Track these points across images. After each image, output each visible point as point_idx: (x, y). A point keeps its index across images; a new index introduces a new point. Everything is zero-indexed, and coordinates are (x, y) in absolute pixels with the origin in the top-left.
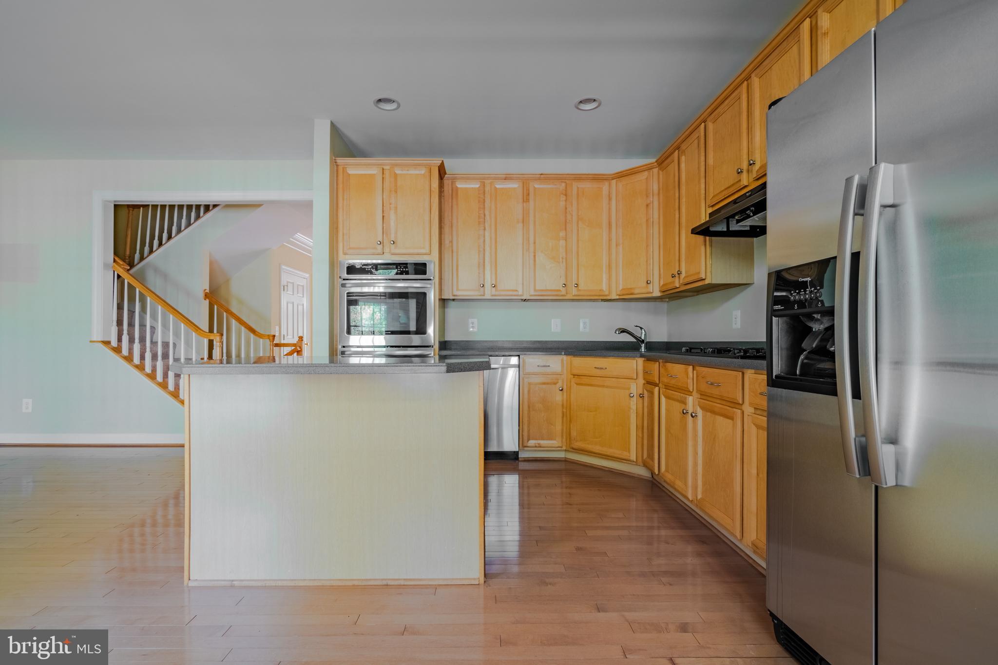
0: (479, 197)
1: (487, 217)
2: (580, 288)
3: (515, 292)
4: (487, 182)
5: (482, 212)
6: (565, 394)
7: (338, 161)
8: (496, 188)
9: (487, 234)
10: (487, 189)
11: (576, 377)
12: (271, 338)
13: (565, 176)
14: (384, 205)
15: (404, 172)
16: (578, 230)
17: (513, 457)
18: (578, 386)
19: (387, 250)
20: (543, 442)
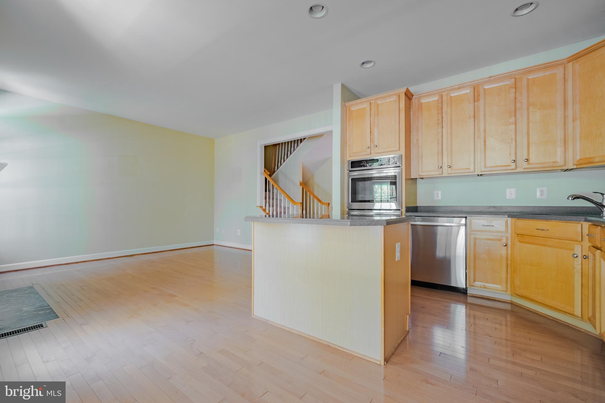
0: (438, 106)
1: (444, 119)
2: (530, 162)
3: (468, 170)
4: (444, 94)
5: (440, 116)
6: (509, 249)
7: (346, 105)
8: (451, 97)
9: (444, 130)
10: (445, 99)
11: (520, 236)
12: (328, 205)
13: (514, 73)
14: (371, 124)
15: (384, 102)
16: (528, 114)
17: (463, 292)
18: (521, 243)
19: (372, 152)
20: (487, 285)
